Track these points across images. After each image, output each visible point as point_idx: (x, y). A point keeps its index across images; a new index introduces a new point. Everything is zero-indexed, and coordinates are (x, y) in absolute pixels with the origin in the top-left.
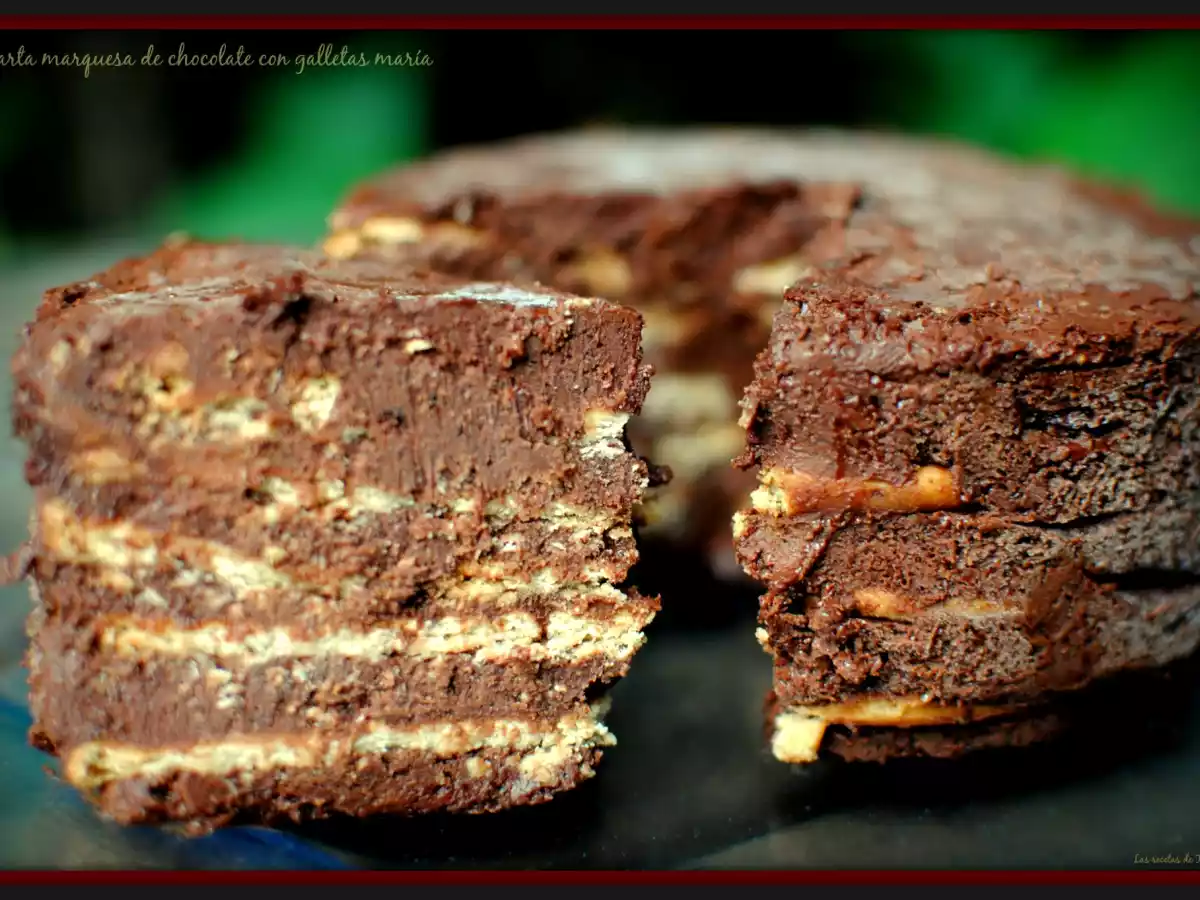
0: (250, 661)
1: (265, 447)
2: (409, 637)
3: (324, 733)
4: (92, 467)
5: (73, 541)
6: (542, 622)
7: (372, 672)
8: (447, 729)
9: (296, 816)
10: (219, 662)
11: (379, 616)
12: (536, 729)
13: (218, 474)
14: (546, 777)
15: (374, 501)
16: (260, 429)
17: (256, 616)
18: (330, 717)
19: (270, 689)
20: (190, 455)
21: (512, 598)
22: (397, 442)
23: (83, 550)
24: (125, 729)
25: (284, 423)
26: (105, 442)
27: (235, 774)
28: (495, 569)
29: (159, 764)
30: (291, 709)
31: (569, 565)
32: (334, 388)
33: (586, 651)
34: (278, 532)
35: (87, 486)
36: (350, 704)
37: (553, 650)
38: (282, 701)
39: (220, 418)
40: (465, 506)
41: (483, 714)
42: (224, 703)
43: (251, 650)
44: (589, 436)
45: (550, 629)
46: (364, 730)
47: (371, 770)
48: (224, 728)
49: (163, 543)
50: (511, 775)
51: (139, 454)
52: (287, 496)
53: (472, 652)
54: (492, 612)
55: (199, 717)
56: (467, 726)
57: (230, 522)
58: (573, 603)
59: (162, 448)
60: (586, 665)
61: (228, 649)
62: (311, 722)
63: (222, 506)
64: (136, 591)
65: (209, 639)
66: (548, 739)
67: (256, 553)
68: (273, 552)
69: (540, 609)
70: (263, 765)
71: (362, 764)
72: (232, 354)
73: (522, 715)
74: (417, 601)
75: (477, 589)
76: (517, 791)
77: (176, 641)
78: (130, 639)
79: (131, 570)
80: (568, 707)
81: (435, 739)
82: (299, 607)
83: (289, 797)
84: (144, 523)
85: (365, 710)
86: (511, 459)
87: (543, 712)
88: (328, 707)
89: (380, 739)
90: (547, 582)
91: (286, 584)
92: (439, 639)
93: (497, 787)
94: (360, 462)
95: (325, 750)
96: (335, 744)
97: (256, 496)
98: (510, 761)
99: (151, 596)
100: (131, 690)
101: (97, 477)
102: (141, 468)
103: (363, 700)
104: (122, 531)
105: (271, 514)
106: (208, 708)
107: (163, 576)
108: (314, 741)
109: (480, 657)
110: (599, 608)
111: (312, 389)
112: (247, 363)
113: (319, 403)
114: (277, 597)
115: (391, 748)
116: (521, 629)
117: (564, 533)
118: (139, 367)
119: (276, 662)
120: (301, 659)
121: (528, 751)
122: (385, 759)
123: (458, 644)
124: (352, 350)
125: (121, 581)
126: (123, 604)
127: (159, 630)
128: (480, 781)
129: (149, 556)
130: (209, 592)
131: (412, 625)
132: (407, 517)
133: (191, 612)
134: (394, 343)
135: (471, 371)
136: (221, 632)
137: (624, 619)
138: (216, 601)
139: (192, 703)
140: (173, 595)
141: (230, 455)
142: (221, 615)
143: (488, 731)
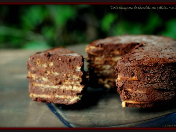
0: (46, 88)
1: (46, 68)
2: (60, 87)
4: (32, 69)
5: (31, 75)
7: (56, 90)
10: (43, 87)
11: (56, 85)
13: (42, 70)
15: (56, 74)
16: (46, 66)
17: (46, 83)
20: (40, 68)
21: (69, 84)
22: (58, 68)
25: (48, 66)
26: (33, 66)
27: (44, 98)
28: (68, 81)
29: (37, 96)
31: (75, 81)
32: (53, 63)
33: (76, 90)
34: (48, 76)
36: (54, 92)
37: (73, 89)
38: (48, 91)
39: (43, 65)
40: (65, 75)
41: (67, 95)
43: (46, 87)
44: (77, 69)
45: (73, 87)
46: (55, 95)
48: (43, 93)
50: (69, 101)
51: (36, 68)
52: (49, 72)
54: (67, 85)
56: (65, 96)
57: (44, 75)
58: (75, 85)
59: (38, 68)
61: (44, 86)
62: (51, 94)
63: (43, 73)
65: (42, 85)
66: (73, 98)
67: (46, 78)
69: (72, 85)
70: (47, 97)
71: (55, 98)
73: (70, 95)
74: (60, 83)
75: (66, 83)
76: (70, 103)
77: (39, 85)
78: (36, 85)
79: (35, 78)
80: (75, 95)
81: (62, 97)
82: (50, 83)
83: (49, 101)
85: (56, 93)
87: (72, 95)
89: (57, 96)
90: (73, 83)
92: (63, 87)
94: (55, 70)
96: (53, 96)
97: (46, 72)
99: (37, 81)
100: (35, 89)
104: (35, 75)
106: (42, 91)
107: (38, 79)
108: (51, 96)
110: (78, 86)
112: (45, 60)
113: (51, 64)
114: (48, 82)
116: (70, 87)
117: (74, 78)
118: (36, 60)
119: (48, 88)
120: (50, 88)
121: (71, 99)
122: (58, 98)
123: (65, 88)
124: (54, 59)
126: (35, 81)
128: (66, 101)
129: (37, 77)
130: (42, 81)
132: (59, 75)
133: (40, 82)
134: (58, 59)
135: (65, 62)
137: (80, 87)
139: (40, 91)
141: (44, 69)
142: (43, 83)
143: (67, 97)
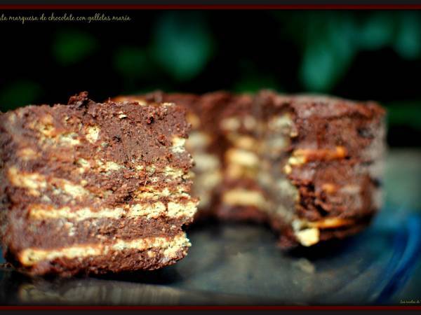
0: (79, 219)
1: (78, 148)
2: (127, 210)
3: (103, 243)
4: (24, 155)
5: (20, 180)
6: (166, 205)
7: (117, 222)
8: (141, 241)
9: (97, 272)
10: (69, 220)
11: (118, 203)
12: (168, 240)
13: (65, 157)
14: (173, 255)
15: (113, 166)
16: (77, 142)
17: (80, 204)
18: (104, 238)
19: (86, 229)
20: (56, 150)
21: (156, 198)
22: (119, 146)
23: (22, 183)
24: (40, 244)
25: (83, 140)
26: (29, 146)
27: (76, 258)
28: (151, 188)
29: (53, 255)
30: (93, 235)
31: (172, 187)
32: (98, 130)
33: (180, 214)
34: (85, 175)
35: (23, 161)
36: (111, 233)
37: (171, 214)
38: (90, 232)
39: (64, 139)
40: (140, 168)
41: (151, 236)
42: (71, 234)
43: (79, 216)
44: (174, 145)
45: (169, 208)
46: (115, 242)
47: (119, 256)
48: (72, 242)
49: (48, 180)
50: (162, 256)
51: (39, 150)
52: (85, 164)
53: (146, 215)
54: (152, 202)
55: (64, 239)
56: (147, 240)
57: (69, 172)
58: (175, 199)
59: (47, 148)
60: (181, 218)
61: (71, 215)
62: (99, 239)
63: (66, 167)
64: (41, 196)
65: (65, 212)
66: (172, 243)
67: (78, 183)
68: (84, 182)
69: (165, 201)
70: (85, 255)
71: (116, 254)
72: (67, 118)
73: (163, 235)
74: (128, 199)
75: (146, 195)
76: (164, 261)
77: (54, 214)
78: (38, 213)
79: (39, 189)
80: (175, 233)
81: (137, 244)
82: (92, 201)
83: (94, 266)
84: (42, 173)
85: (116, 235)
86: (153, 152)
87: (170, 235)
88: (104, 234)
89: (120, 245)
90: (166, 192)
91: (88, 194)
92: (136, 211)
93: (158, 260)
94: (108, 153)
95: (104, 249)
96: (107, 248)
97: (76, 164)
98: (161, 251)
99: (46, 198)
100: (40, 230)
101: (26, 158)
102: (40, 154)
103: (115, 232)
104: (35, 176)
105: (82, 170)
106: (66, 236)
107: (48, 191)
108: (100, 246)
109: (149, 217)
110: (183, 200)
111: (91, 130)
112: (71, 121)
113: (93, 134)
114: (85, 198)
115: (125, 248)
116: (160, 207)
117: (170, 177)
118: (38, 122)
119: (87, 220)
120: (95, 218)
121: (166, 249)
122: (123, 252)
123: (142, 213)
124: (103, 117)
125: (35, 193)
126: (36, 201)
127: (49, 209)
128: (153, 258)
129: (44, 185)
130: (64, 196)
131: (128, 206)
132: (122, 172)
133: (58, 203)
134: (115, 115)
135: (139, 124)
136: (68, 209)
137: (190, 203)
138: (66, 199)
139: (61, 234)
140: (52, 197)
141: (68, 151)
142: (68, 204)
143: (153, 241)
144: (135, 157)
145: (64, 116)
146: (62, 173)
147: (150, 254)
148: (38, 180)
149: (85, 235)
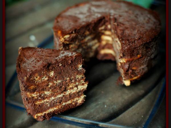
0: (50, 101)
2: (65, 93)
3: (59, 105)
4: (31, 88)
5: (31, 96)
6: (77, 87)
7: (62, 98)
8: (70, 101)
9: (57, 114)
10: (47, 102)
11: (62, 93)
12: (79, 98)
13: (44, 84)
14: (81, 102)
15: (59, 81)
16: (46, 79)
17: (50, 97)
18: (59, 104)
19: (53, 103)
20: (41, 83)
21: (74, 86)
22: (60, 75)
23: (32, 96)
24: (39, 112)
25: (49, 77)
26: (32, 85)
27: (51, 112)
28: (72, 84)
29: (43, 114)
30: (55, 104)
31: (79, 81)
32: (53, 72)
33: (82, 89)
34: (50, 88)
36: (60, 102)
37: (79, 90)
38: (54, 104)
39: (43, 79)
40: (68, 79)
41: (73, 98)
42: (48, 106)
43: (50, 100)
44: (79, 68)
45: (78, 88)
46: (62, 104)
47: (64, 107)
48: (49, 108)
49: (39, 93)
50: (77, 103)
52: (51, 84)
53: (71, 93)
54: (72, 88)
55: (46, 108)
56: (72, 100)
57: (46, 89)
58: (80, 85)
59: (38, 84)
60: (82, 90)
62: (57, 105)
63: (45, 87)
64: (38, 98)
65: (46, 100)
66: (80, 98)
67: (49, 91)
68: (51, 90)
70: (53, 110)
72: (43, 72)
73: (77, 97)
74: (65, 90)
75: (71, 86)
76: (78, 105)
77: (43, 102)
78: (38, 103)
79: (37, 96)
80: (81, 95)
82: (54, 94)
83: (57, 112)
84: (37, 91)
86: (72, 73)
87: (79, 96)
88: (58, 103)
89: (64, 104)
90: (77, 83)
91: (52, 92)
92: (68, 93)
93: (76, 105)
94: (57, 78)
95: (59, 107)
96: (60, 106)
97: (48, 85)
100: (39, 108)
101: (32, 89)
102: (36, 86)
103: (62, 101)
104: (35, 93)
105: (49, 86)
107: (40, 96)
108: (58, 106)
109: (72, 93)
110: (83, 84)
111: (51, 73)
112: (44, 73)
113: (52, 74)
114: (52, 94)
115: (65, 104)
117: (78, 78)
118: (34, 77)
119: (52, 100)
120: (55, 99)
121: (78, 100)
122: (65, 106)
123: (70, 92)
124: (54, 68)
125: (36, 98)
127: (41, 101)
128: (74, 105)
130: (45, 96)
131: (65, 92)
132: (62, 82)
133: (44, 98)
134: (58, 66)
135: (66, 66)
137: (85, 84)
139: (45, 107)
140: (41, 98)
141: (44, 82)
142: (47, 98)
143: (74, 100)
144: (66, 77)
145: (42, 72)
146: (43, 90)
147: (73, 103)
148: (36, 94)
149: (53, 105)
